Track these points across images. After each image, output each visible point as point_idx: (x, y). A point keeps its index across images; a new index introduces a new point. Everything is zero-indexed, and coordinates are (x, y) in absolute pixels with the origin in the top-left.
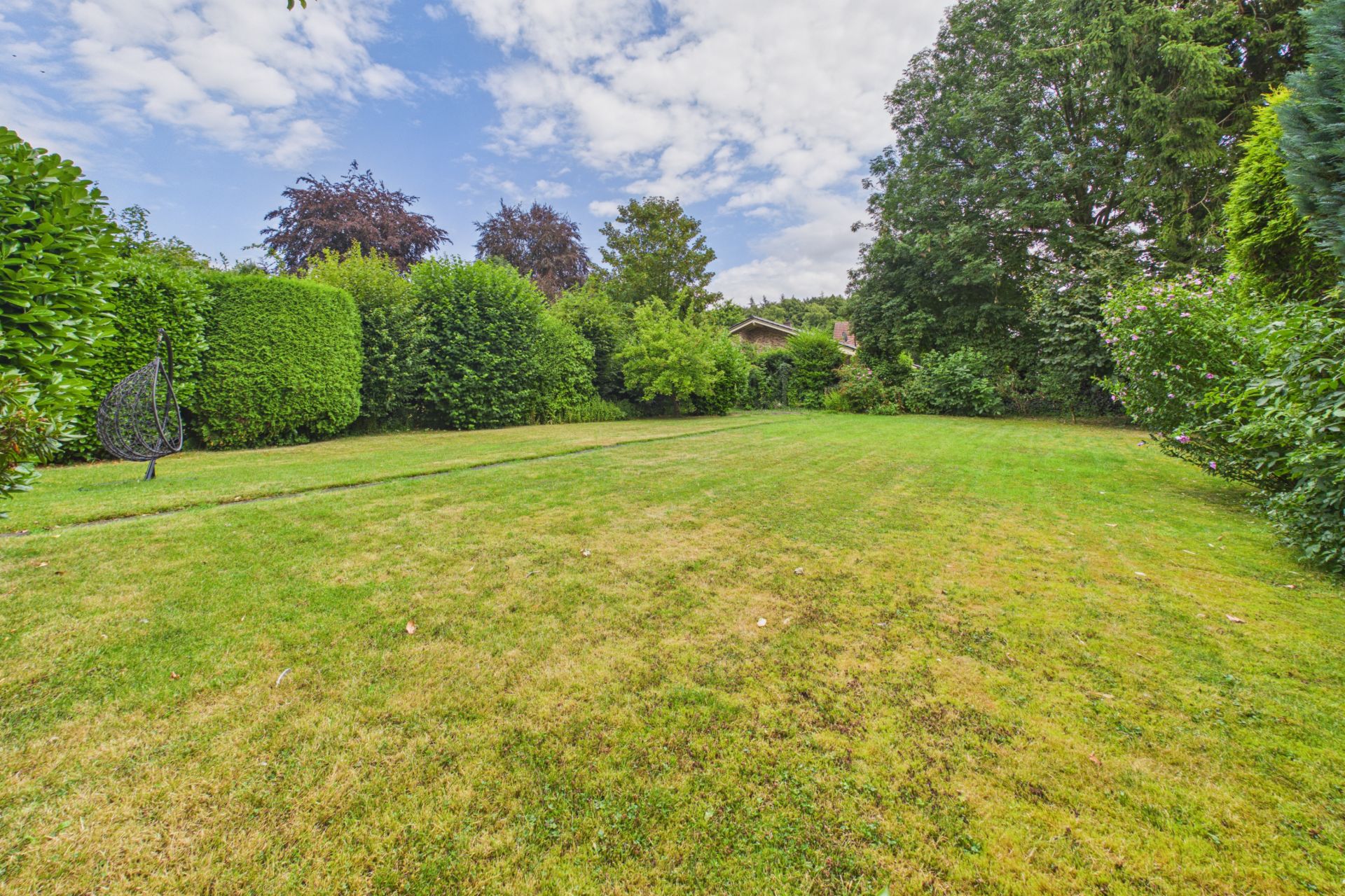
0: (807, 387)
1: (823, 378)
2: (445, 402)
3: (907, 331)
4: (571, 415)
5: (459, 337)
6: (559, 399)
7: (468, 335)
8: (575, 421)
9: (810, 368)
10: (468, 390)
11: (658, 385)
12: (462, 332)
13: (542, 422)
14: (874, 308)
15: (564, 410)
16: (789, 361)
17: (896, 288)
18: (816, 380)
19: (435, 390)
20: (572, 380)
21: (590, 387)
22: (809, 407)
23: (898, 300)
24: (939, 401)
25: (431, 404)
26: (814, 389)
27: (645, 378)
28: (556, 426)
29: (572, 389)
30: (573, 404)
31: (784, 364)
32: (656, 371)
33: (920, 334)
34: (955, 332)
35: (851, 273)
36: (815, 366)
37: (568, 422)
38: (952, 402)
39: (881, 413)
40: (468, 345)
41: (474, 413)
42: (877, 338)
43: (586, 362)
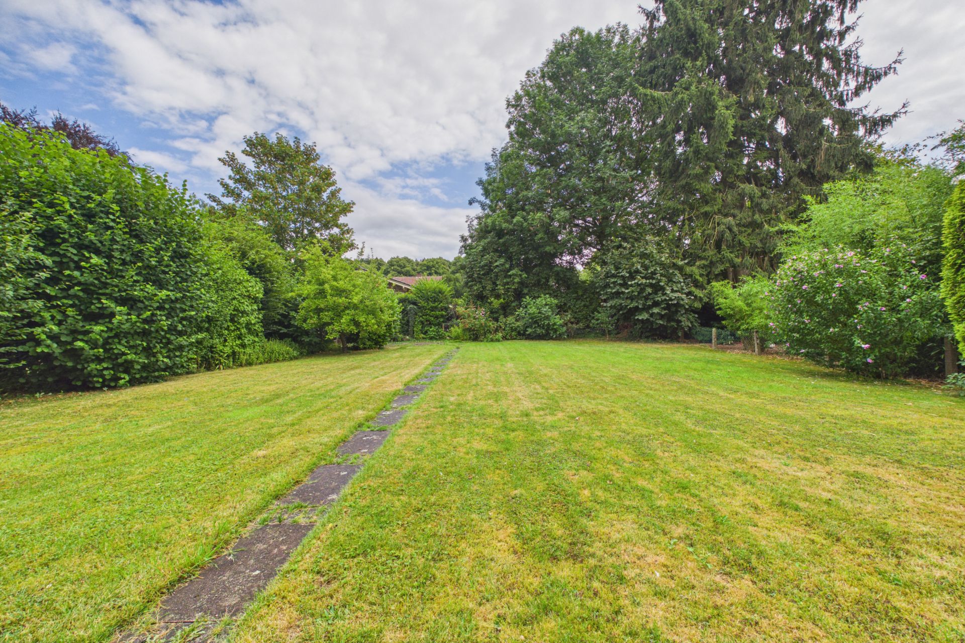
0: (430, 324)
1: (442, 316)
2: (76, 354)
3: (507, 283)
4: (244, 358)
5: (95, 260)
6: (230, 343)
7: (110, 257)
8: (249, 364)
9: (433, 309)
10: (118, 335)
11: (344, 323)
12: (98, 252)
13: (209, 368)
14: (486, 265)
15: (234, 353)
16: (415, 303)
17: (502, 251)
18: (437, 317)
19: (54, 337)
20: (243, 320)
21: (258, 327)
22: (431, 338)
23: (502, 261)
24: (529, 330)
25: (47, 357)
26: (435, 325)
27: (326, 317)
28: (229, 371)
29: (244, 331)
30: (243, 346)
31: (411, 306)
32: (338, 312)
33: (516, 286)
34: (534, 285)
35: (462, 237)
36: (436, 307)
37: (241, 365)
38: (539, 331)
39: (492, 340)
40: (111, 272)
41: (127, 367)
42: (484, 288)
43: (255, 300)
